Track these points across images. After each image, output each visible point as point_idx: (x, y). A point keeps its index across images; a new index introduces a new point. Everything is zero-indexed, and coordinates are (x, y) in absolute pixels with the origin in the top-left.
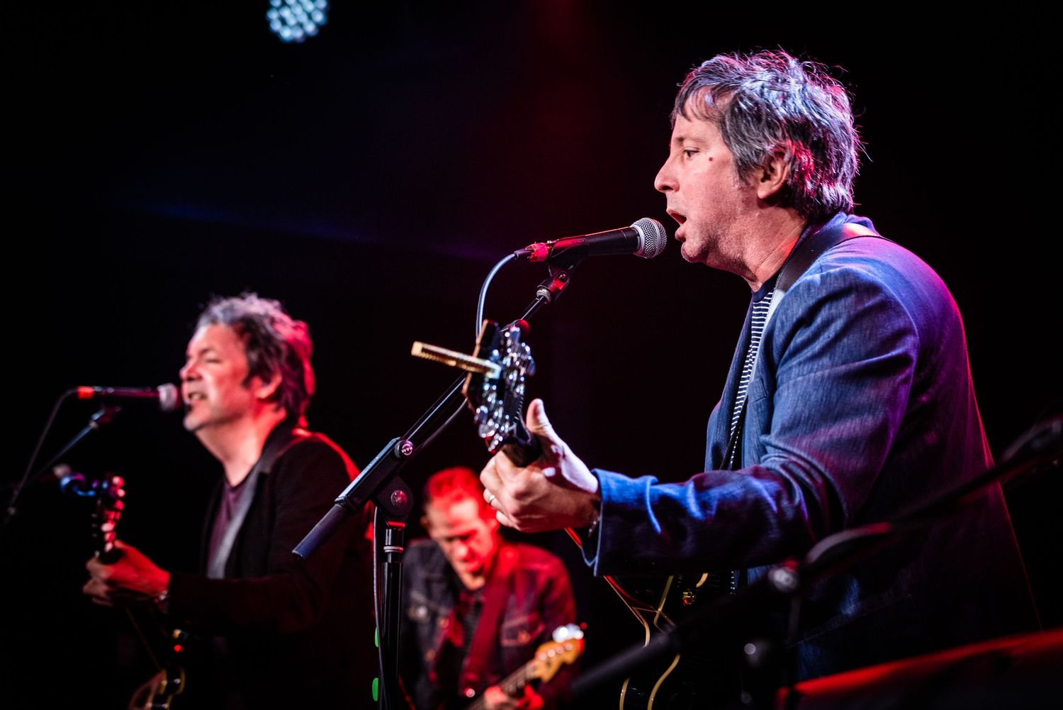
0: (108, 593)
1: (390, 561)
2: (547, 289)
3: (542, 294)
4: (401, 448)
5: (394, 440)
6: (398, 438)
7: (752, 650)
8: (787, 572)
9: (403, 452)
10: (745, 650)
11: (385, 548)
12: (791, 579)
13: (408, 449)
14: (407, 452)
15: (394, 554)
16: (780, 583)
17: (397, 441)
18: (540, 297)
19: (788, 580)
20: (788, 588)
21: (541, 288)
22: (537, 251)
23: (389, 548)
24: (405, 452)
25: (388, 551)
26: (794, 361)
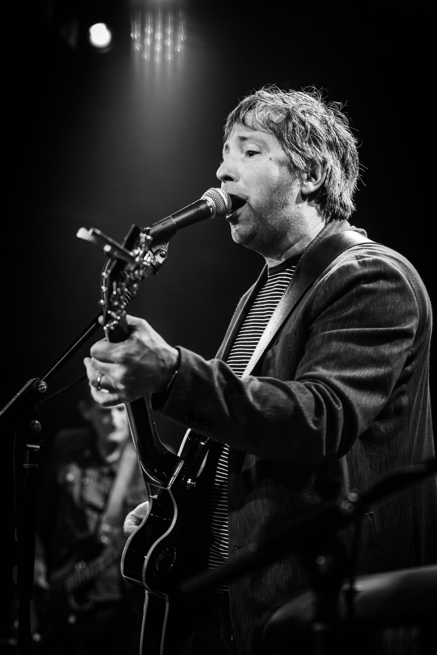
1: (28, 475)
6: (35, 379)
9: (39, 389)
13: (43, 388)
15: (32, 470)
23: (27, 465)
24: (41, 390)
25: (26, 467)
26: (328, 319)
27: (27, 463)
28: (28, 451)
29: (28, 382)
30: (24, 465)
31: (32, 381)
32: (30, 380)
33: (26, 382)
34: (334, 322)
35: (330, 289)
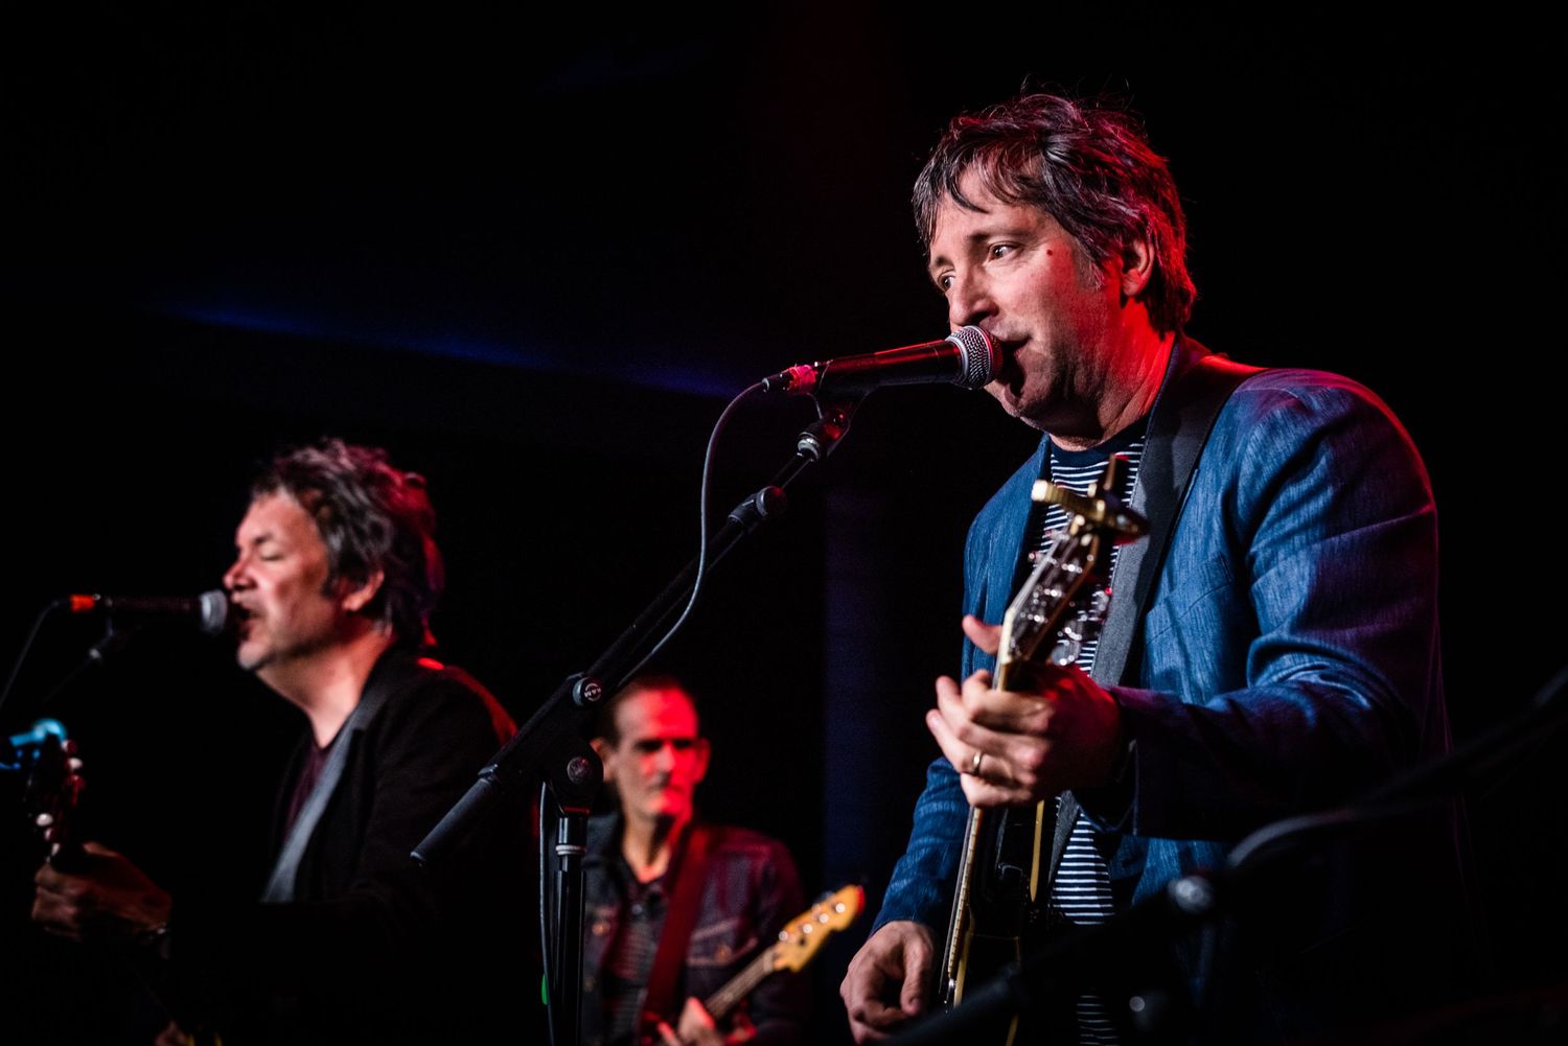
0: (77, 918)
1: (565, 868)
2: (814, 437)
3: (806, 446)
4: (583, 690)
7: (1139, 1005)
8: (1194, 883)
9: (586, 695)
10: (1131, 1005)
11: (558, 848)
12: (1202, 895)
13: (594, 692)
14: (593, 696)
15: (573, 858)
16: (1184, 899)
17: (578, 679)
18: (803, 450)
19: (1195, 895)
20: (1197, 906)
21: (805, 437)
22: (798, 378)
23: (563, 847)
24: (589, 697)
25: (562, 852)
26: (1290, 524)
27: (563, 844)
28: (566, 820)
34: (1304, 528)
35: (1265, 458)
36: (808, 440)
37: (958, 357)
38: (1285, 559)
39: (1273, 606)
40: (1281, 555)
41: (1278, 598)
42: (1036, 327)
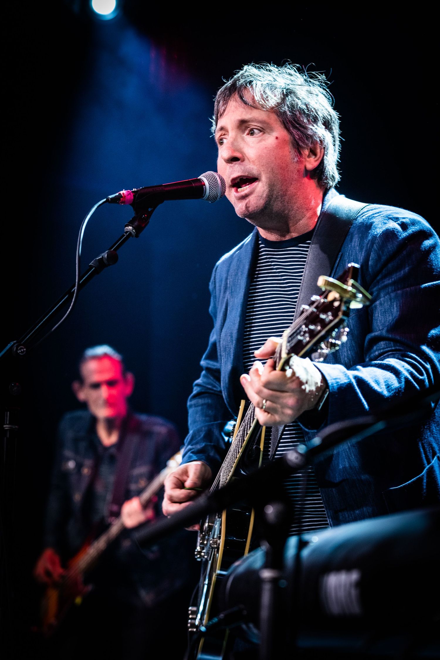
1: (8, 436)
2: (133, 227)
3: (128, 230)
4: (17, 350)
5: (12, 343)
6: (15, 342)
9: (18, 352)
13: (22, 350)
14: (22, 352)
16: (290, 461)
17: (14, 344)
18: (127, 232)
23: (7, 426)
24: (20, 352)
25: (6, 428)
26: (387, 282)
27: (7, 424)
28: (8, 413)
29: (9, 345)
30: (5, 426)
31: (13, 344)
32: (11, 343)
33: (7, 345)
34: (394, 283)
35: (383, 252)
36: (129, 227)
37: (204, 187)
38: (384, 297)
39: (377, 319)
40: (382, 295)
41: (380, 316)
42: (262, 173)
